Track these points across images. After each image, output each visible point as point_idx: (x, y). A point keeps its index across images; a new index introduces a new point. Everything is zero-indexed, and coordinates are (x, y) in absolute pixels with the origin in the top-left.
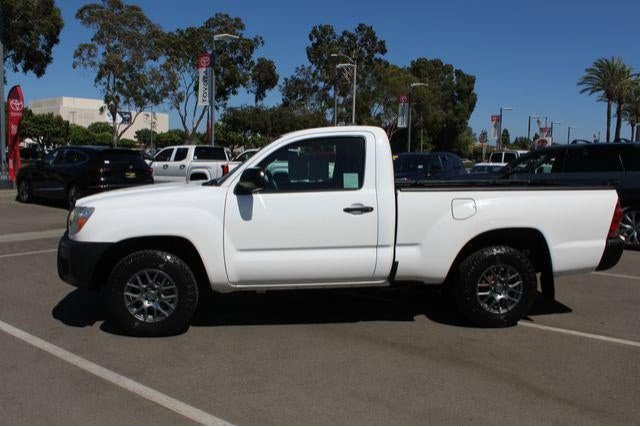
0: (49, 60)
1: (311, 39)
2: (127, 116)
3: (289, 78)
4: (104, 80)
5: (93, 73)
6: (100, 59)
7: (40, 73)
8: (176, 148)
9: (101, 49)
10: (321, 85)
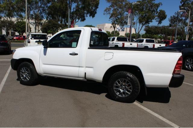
0: (96, 13)
1: (181, 3)
2: (123, 29)
3: (172, 16)
4: (112, 18)
5: (109, 16)
6: (111, 12)
7: (93, 16)
8: (112, 37)
9: (112, 9)
10: (184, 18)
